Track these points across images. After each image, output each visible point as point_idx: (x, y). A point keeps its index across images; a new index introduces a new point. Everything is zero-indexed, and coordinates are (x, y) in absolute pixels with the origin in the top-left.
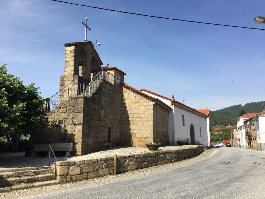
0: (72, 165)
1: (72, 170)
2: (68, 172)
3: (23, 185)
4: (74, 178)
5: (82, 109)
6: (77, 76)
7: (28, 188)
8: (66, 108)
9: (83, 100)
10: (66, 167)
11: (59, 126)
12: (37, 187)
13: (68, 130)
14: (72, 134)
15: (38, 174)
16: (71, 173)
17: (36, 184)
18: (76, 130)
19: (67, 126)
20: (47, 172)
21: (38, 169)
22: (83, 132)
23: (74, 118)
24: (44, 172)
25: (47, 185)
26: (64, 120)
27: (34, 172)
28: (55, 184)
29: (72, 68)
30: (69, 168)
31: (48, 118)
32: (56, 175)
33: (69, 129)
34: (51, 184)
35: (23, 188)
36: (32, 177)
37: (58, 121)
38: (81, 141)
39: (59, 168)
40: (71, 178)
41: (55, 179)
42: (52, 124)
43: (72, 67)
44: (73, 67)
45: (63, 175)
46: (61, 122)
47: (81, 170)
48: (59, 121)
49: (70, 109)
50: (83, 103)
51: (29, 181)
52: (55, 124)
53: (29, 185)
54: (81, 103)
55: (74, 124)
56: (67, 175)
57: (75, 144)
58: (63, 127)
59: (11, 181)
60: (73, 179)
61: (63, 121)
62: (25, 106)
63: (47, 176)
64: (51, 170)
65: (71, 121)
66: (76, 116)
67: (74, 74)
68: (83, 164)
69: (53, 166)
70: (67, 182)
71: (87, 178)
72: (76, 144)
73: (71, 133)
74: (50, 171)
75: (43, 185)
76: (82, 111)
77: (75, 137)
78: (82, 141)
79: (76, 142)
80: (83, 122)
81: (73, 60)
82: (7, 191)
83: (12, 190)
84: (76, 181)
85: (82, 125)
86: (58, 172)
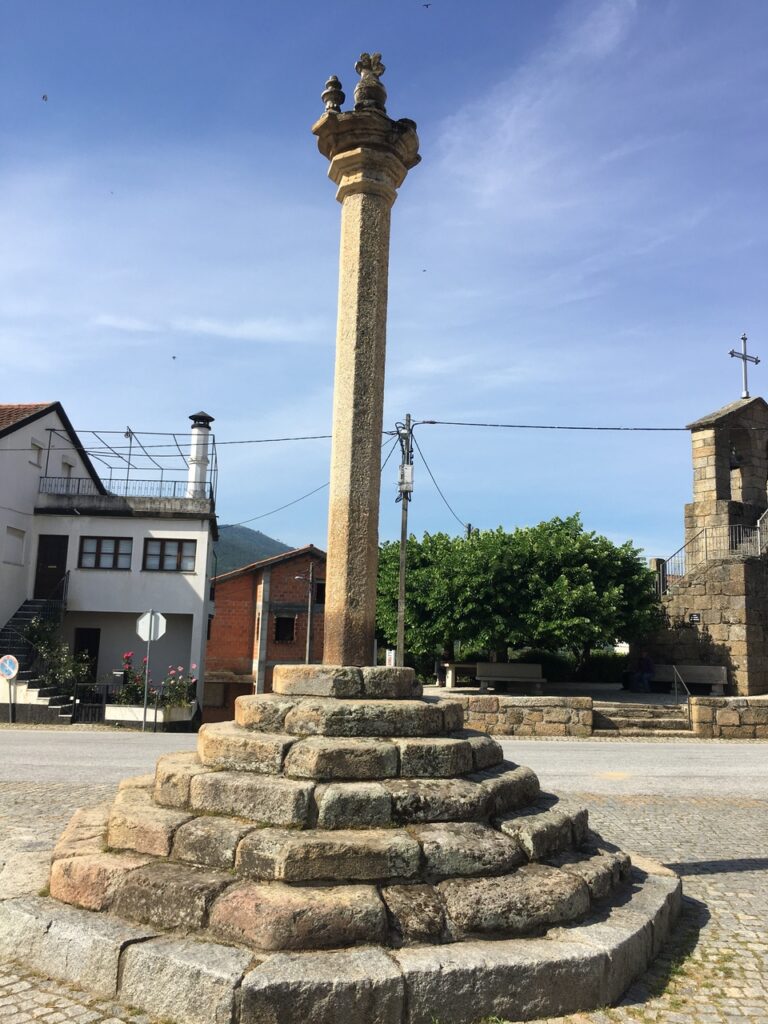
0: (721, 707)
1: (722, 716)
2: (714, 718)
3: (635, 730)
4: (726, 731)
5: (741, 588)
6: (724, 504)
7: (644, 735)
8: (705, 585)
9: (741, 567)
10: (709, 709)
11: (690, 627)
12: (659, 736)
13: (714, 637)
14: (724, 645)
15: (658, 717)
16: (720, 721)
17: (657, 732)
18: (733, 637)
19: (710, 627)
20: (673, 714)
21: (655, 708)
22: (748, 641)
23: (724, 608)
24: (669, 715)
25: (676, 735)
26: (701, 612)
27: (651, 713)
28: (691, 736)
29: (712, 484)
30: (714, 711)
31: (664, 608)
32: (691, 721)
33: (716, 634)
34: (682, 736)
35: (637, 735)
36: (649, 720)
37: (687, 614)
38: (745, 662)
39: (695, 709)
40: (721, 730)
41: (690, 728)
42: (675, 622)
43: (711, 481)
44: (714, 480)
45: (704, 723)
46: (696, 619)
47: (740, 718)
48: (691, 615)
49: (713, 588)
50: (742, 573)
51: (645, 726)
52: (683, 622)
53: (646, 731)
54: (738, 574)
55: (725, 623)
56: (712, 723)
57: (731, 669)
58: (700, 628)
59: (616, 721)
60: (724, 732)
61: (698, 615)
62: (621, 591)
63: (676, 722)
64: (682, 712)
65: (718, 615)
66: (729, 603)
67: (719, 497)
68: (743, 707)
69: (685, 707)
70: (713, 737)
71: (754, 736)
72: (735, 668)
73: (720, 643)
74: (680, 715)
75: (670, 735)
76: (743, 592)
77: (732, 653)
78: (749, 662)
79: (735, 663)
80: (747, 618)
81: (713, 463)
82: (611, 735)
83: (619, 735)
84: (731, 737)
85: (745, 626)
86: (695, 716)
